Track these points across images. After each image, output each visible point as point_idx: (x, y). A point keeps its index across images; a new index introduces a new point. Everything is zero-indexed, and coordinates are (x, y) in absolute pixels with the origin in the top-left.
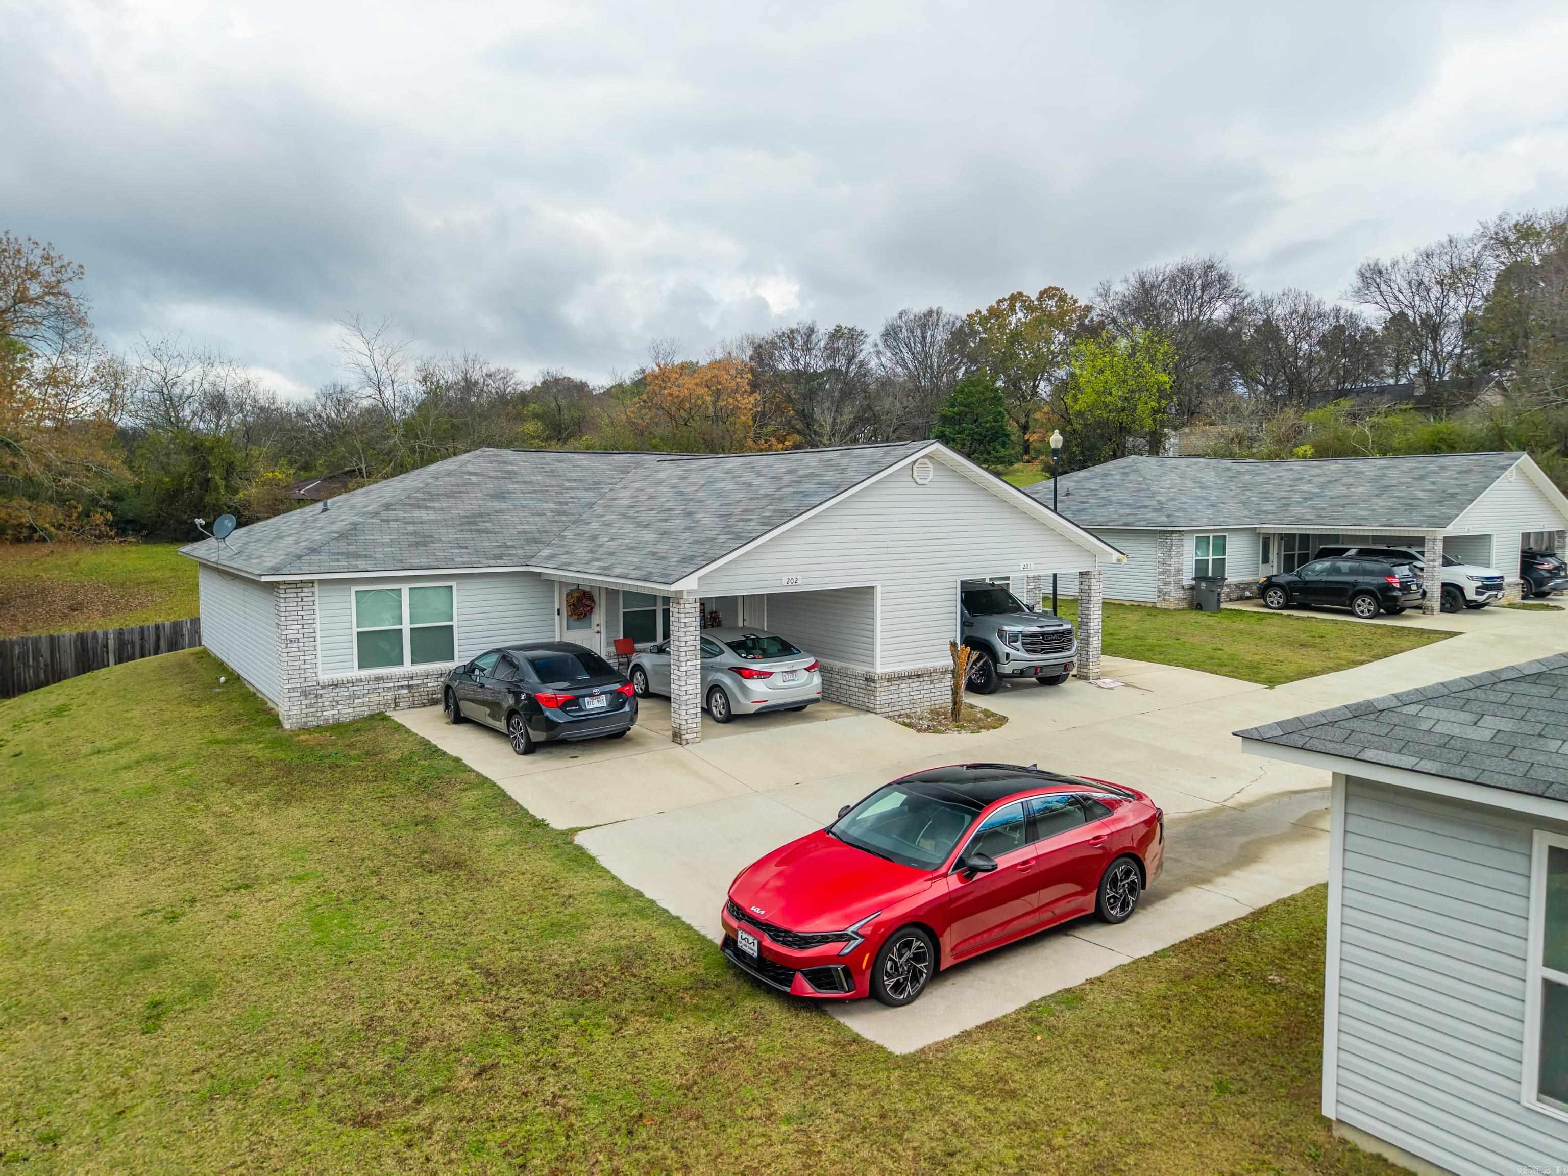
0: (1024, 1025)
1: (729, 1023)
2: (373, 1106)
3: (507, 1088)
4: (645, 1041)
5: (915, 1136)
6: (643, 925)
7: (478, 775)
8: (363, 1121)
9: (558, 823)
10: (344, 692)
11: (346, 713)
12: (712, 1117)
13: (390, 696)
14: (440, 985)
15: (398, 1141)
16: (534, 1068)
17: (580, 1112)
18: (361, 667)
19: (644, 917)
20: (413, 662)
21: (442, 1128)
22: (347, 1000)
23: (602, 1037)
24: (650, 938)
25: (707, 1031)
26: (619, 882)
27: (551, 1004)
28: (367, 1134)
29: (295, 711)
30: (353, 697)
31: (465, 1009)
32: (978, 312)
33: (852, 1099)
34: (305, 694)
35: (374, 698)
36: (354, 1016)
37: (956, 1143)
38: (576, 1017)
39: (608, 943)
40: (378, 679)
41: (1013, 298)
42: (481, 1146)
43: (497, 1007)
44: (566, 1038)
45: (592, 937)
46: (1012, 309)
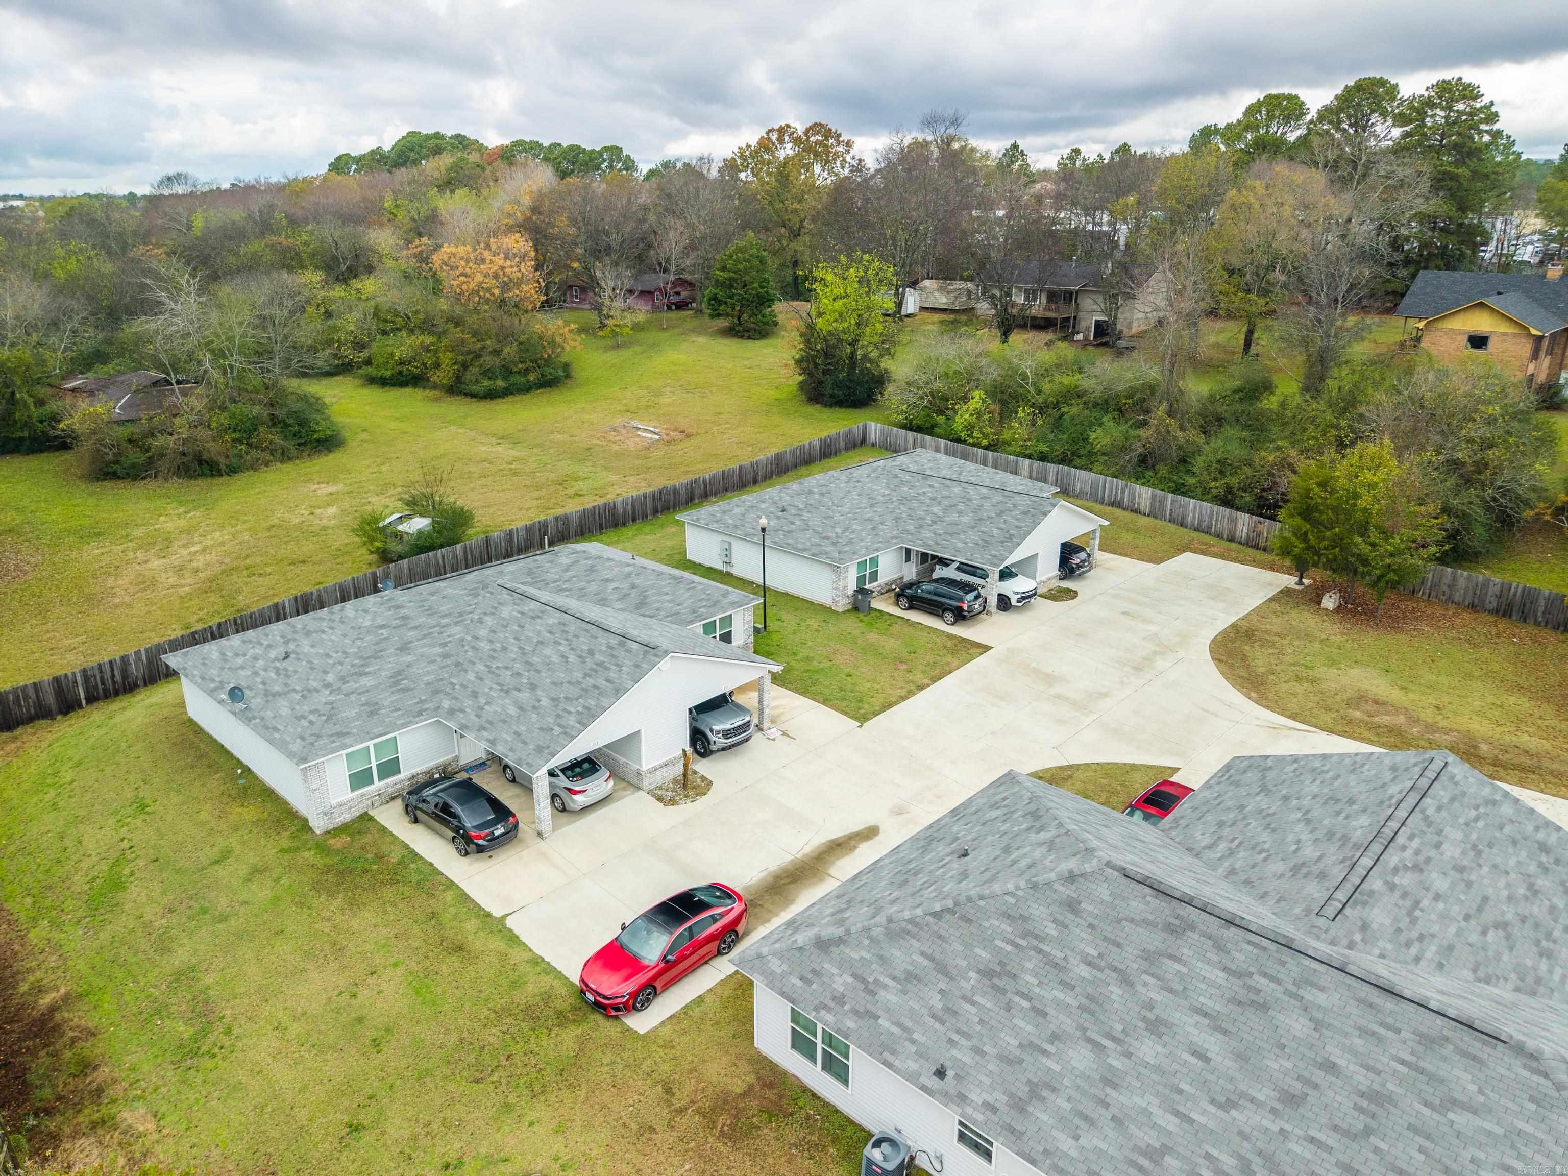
0: (682, 1016)
1: (586, 1027)
2: (478, 1075)
3: (519, 1064)
4: (559, 1038)
5: (644, 1067)
6: (547, 980)
7: (447, 878)
8: (477, 1081)
9: (497, 913)
10: (345, 807)
11: (347, 817)
12: (585, 1066)
13: (369, 802)
14: (480, 1020)
15: (492, 1087)
16: (525, 1054)
17: (544, 1069)
18: (352, 791)
19: (548, 974)
20: (380, 780)
21: (503, 1080)
22: (447, 1032)
23: (544, 1037)
24: (552, 987)
25: (579, 1031)
26: (534, 953)
27: (523, 1025)
28: (481, 1086)
29: (322, 823)
30: (350, 808)
31: (494, 1030)
32: (749, 146)
33: (626, 1055)
34: (325, 814)
35: (361, 806)
36: (454, 1038)
37: (656, 1068)
38: (534, 1030)
39: (536, 991)
40: (363, 795)
41: (781, 131)
42: (517, 1086)
43: (505, 1028)
44: (533, 1040)
45: (530, 988)
46: (781, 141)
